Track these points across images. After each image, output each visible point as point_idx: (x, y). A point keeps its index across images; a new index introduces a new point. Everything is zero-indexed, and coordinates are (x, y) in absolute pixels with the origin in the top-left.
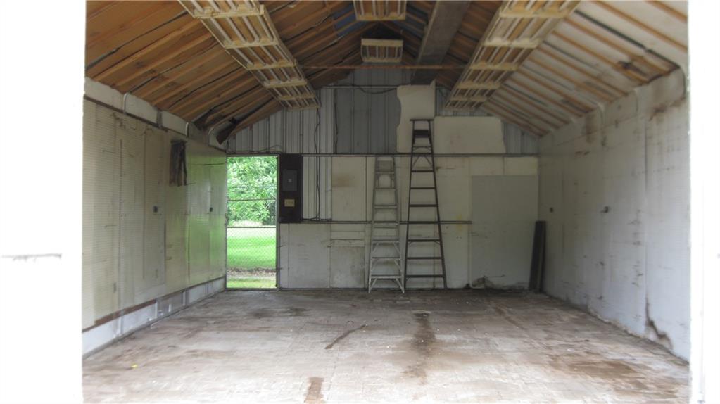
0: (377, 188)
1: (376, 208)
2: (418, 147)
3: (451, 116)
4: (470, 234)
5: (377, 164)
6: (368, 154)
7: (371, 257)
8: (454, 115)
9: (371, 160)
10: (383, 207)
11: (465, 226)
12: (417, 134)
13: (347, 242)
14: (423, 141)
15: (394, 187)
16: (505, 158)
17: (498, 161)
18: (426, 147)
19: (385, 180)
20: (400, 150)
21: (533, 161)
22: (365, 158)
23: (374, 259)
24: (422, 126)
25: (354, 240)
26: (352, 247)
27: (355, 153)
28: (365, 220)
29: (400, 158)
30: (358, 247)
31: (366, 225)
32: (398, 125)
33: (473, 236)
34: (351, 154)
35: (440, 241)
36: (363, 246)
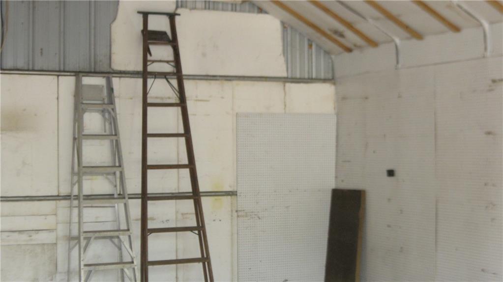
0: (78, 137)
1: (80, 170)
2: (153, 62)
3: (202, 9)
4: (235, 214)
5: (78, 92)
6: (60, 72)
7: (82, 263)
8: (205, 9)
9: (68, 83)
10: (94, 170)
11: (226, 200)
12: (150, 37)
13: (24, 237)
15: (113, 134)
16: (288, 85)
17: (275, 89)
18: (168, 62)
19: (93, 121)
20: (117, 66)
21: (326, 91)
22: (56, 77)
23: (87, 268)
25: (38, 231)
26: (32, 245)
27: (36, 68)
28: (56, 194)
29: (118, 79)
30: (44, 244)
31: (58, 201)
32: (115, 19)
33: (238, 216)
34: (30, 70)
35: (200, 229)
36: (55, 242)
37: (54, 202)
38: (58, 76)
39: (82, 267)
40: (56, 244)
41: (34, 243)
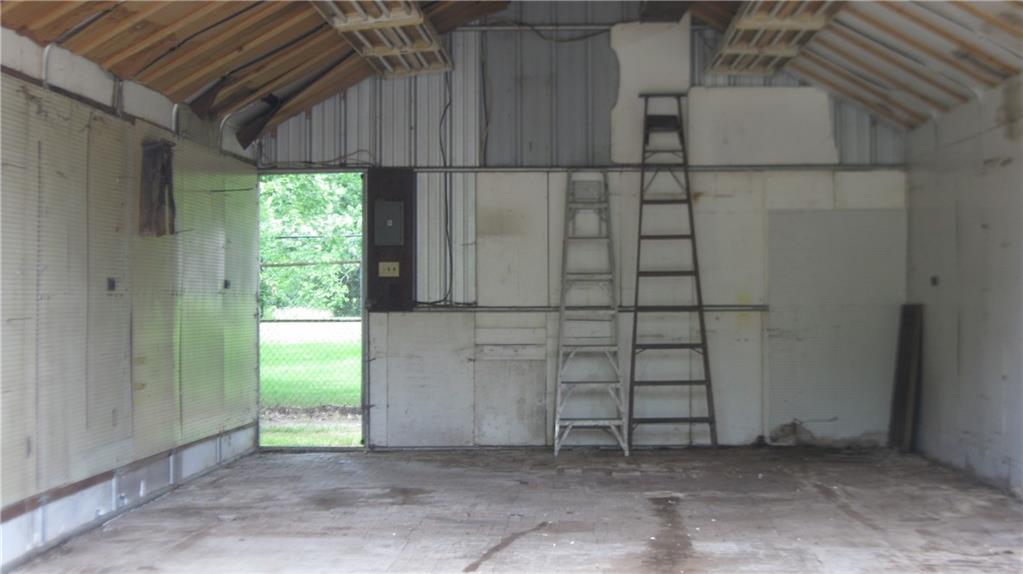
0: (570, 238)
1: (569, 278)
2: (655, 152)
3: (724, 86)
4: (767, 334)
5: (571, 187)
6: (551, 167)
7: (559, 380)
8: (729, 85)
9: (558, 179)
10: (586, 277)
11: (756, 316)
12: (653, 124)
13: (510, 352)
14: (665, 140)
15: (607, 236)
16: (838, 174)
17: (822, 179)
18: (672, 151)
19: (587, 221)
20: (618, 157)
21: (896, 179)
22: (546, 174)
23: (565, 386)
24: (664, 107)
25: (525, 345)
26: (518, 361)
27: (525, 164)
28: (545, 304)
29: (618, 174)
30: (531, 361)
31: (548, 314)
32: (614, 104)
33: (771, 336)
34: (517, 166)
35: (702, 347)
36: (543, 358)
37: (543, 314)
38: (548, 172)
39: (559, 383)
40: (545, 361)
41: (519, 358)
